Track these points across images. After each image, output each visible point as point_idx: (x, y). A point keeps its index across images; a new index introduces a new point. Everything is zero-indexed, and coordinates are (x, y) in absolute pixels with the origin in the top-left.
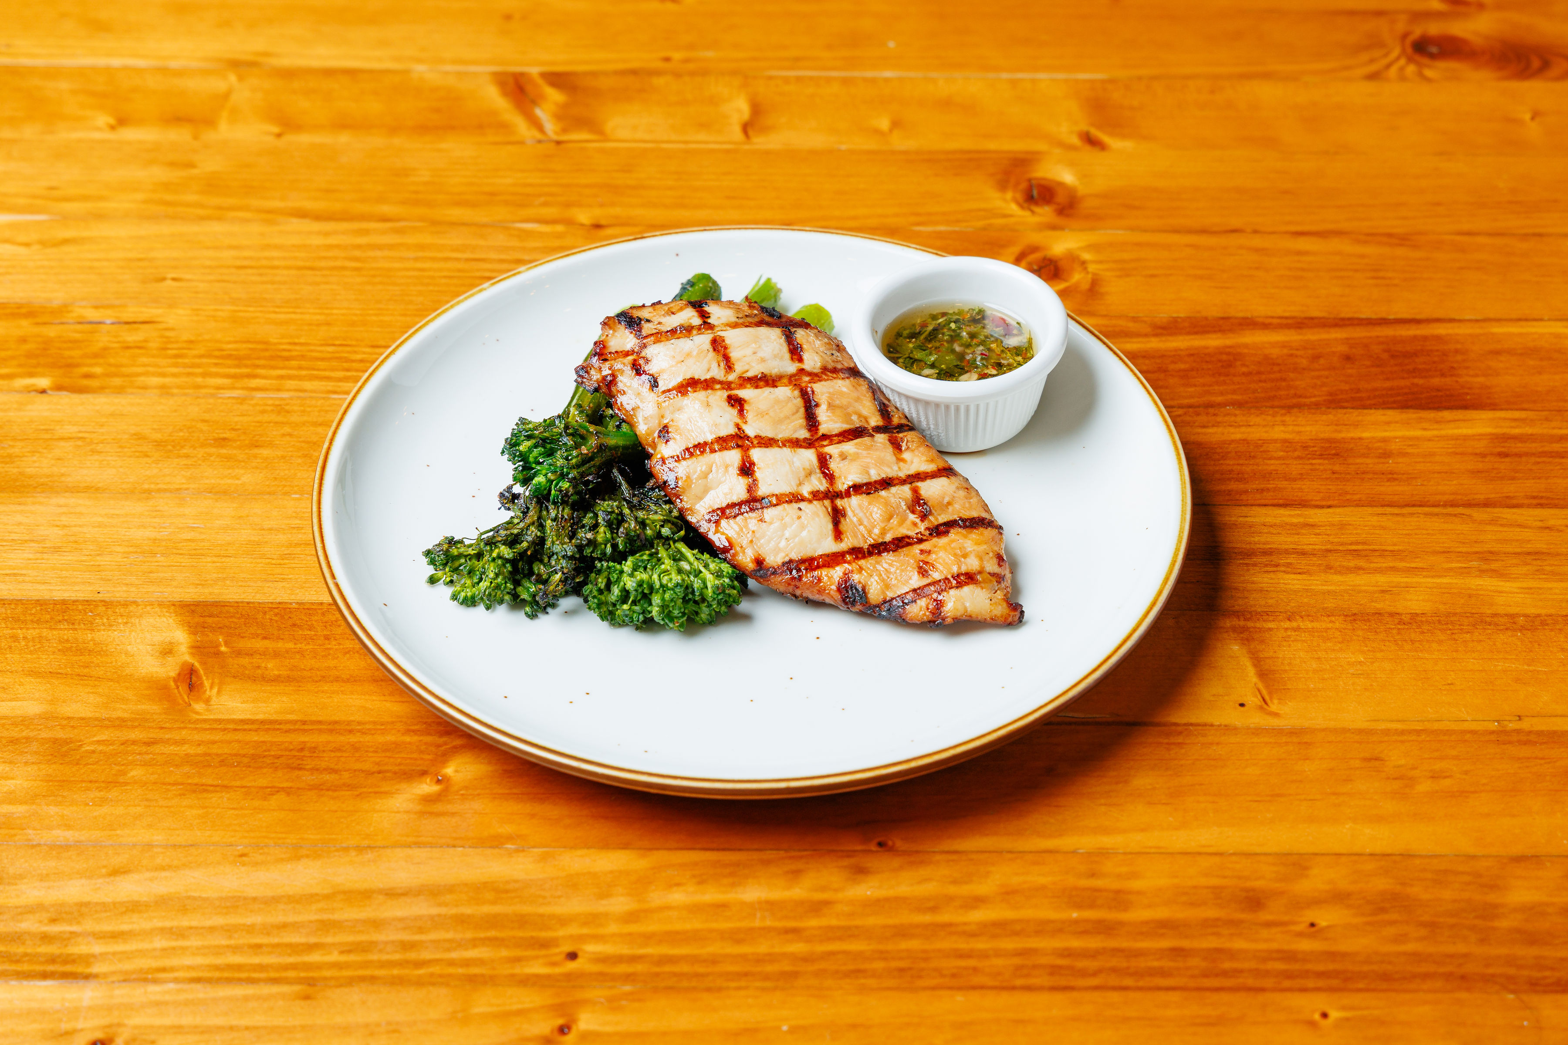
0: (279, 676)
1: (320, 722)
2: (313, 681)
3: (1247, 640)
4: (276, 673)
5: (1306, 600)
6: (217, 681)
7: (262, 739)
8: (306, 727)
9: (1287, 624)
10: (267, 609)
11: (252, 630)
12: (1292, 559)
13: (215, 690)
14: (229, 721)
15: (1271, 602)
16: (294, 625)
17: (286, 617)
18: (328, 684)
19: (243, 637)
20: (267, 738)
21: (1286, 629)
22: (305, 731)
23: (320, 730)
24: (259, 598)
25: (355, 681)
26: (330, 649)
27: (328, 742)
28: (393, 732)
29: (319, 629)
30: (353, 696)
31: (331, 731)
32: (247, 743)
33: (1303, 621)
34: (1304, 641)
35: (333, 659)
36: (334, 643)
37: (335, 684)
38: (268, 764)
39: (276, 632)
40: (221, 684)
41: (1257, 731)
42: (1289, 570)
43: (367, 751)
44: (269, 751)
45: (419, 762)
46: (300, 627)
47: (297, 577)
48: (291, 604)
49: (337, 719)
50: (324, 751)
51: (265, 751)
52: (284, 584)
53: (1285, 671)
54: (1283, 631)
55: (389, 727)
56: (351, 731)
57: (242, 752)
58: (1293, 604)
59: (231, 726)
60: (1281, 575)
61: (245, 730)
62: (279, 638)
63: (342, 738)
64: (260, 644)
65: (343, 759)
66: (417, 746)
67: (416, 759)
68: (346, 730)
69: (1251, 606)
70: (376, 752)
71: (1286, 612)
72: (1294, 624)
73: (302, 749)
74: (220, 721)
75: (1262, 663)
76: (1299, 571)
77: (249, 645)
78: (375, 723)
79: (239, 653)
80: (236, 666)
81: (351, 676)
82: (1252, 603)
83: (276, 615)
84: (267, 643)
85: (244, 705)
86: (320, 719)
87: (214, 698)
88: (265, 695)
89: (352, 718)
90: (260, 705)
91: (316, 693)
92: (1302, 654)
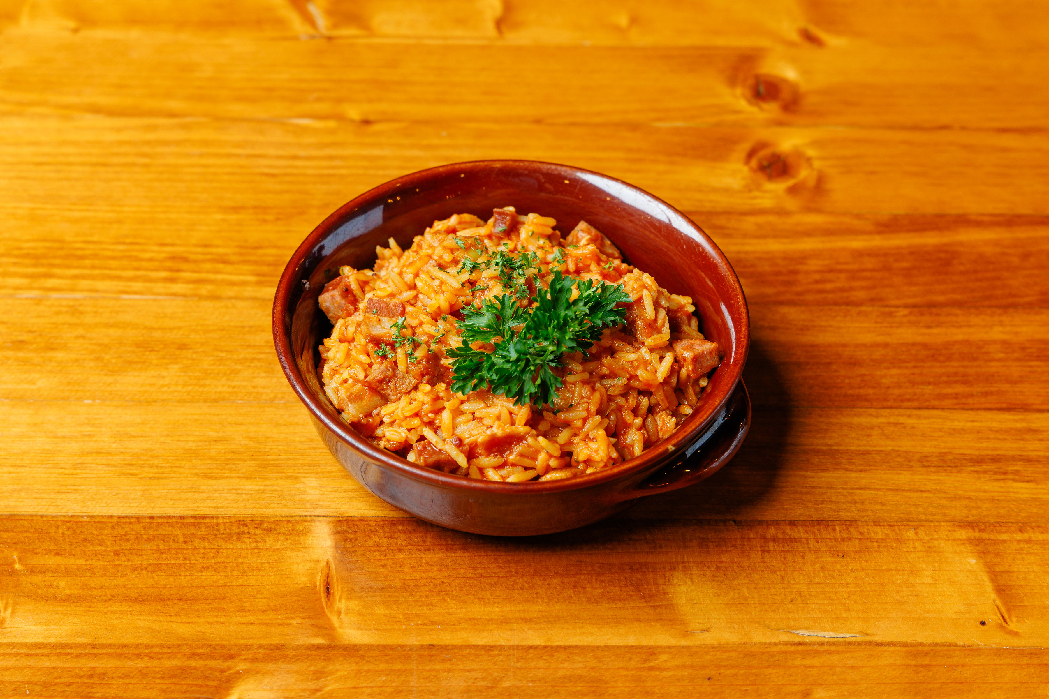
0: (70, 595)
1: (109, 646)
2: (103, 600)
3: (983, 553)
4: (68, 592)
5: (1035, 510)
6: (11, 601)
7: (53, 665)
8: (95, 651)
9: (1019, 536)
10: (59, 523)
11: (45, 546)
12: (1019, 466)
13: (9, 611)
14: (22, 645)
15: (1003, 512)
16: (85, 540)
17: (78, 531)
18: (118, 604)
19: (36, 553)
20: (58, 663)
21: (1019, 541)
22: (95, 655)
23: (109, 655)
24: (52, 511)
25: (143, 600)
26: (119, 565)
27: (117, 668)
28: (179, 656)
29: (109, 544)
30: (142, 618)
31: (120, 655)
32: (39, 669)
33: (1034, 532)
34: (1036, 554)
35: (122, 577)
36: (123, 559)
37: (124, 603)
38: (59, 693)
39: (68, 548)
40: (15, 604)
41: (999, 652)
42: (1017, 477)
43: (154, 678)
44: (60, 677)
45: (204, 689)
46: (91, 542)
47: (88, 487)
48: (82, 517)
49: (126, 642)
50: (113, 678)
51: (56, 678)
52: (76, 495)
53: (1021, 586)
54: (1016, 543)
55: (175, 650)
56: (139, 656)
57: (34, 679)
58: (1023, 515)
59: (24, 651)
60: (1010, 483)
61: (37, 655)
62: (70, 554)
63: (130, 663)
64: (52, 561)
65: (131, 686)
66: (202, 672)
67: (201, 686)
68: (134, 654)
69: (984, 516)
70: (163, 678)
71: (1017, 523)
72: (1026, 536)
73: (92, 676)
74: (13, 645)
75: (999, 578)
76: (1027, 479)
77: (42, 562)
78: (161, 646)
79: (32, 571)
80: (29, 585)
81: (139, 595)
82: (985, 513)
83: (68, 529)
84: (59, 560)
85: (36, 628)
86: (109, 642)
87: (8, 621)
88: (57, 616)
89: (140, 641)
90: (52, 627)
91: (106, 613)
92: (1036, 568)
